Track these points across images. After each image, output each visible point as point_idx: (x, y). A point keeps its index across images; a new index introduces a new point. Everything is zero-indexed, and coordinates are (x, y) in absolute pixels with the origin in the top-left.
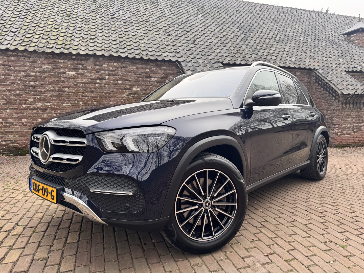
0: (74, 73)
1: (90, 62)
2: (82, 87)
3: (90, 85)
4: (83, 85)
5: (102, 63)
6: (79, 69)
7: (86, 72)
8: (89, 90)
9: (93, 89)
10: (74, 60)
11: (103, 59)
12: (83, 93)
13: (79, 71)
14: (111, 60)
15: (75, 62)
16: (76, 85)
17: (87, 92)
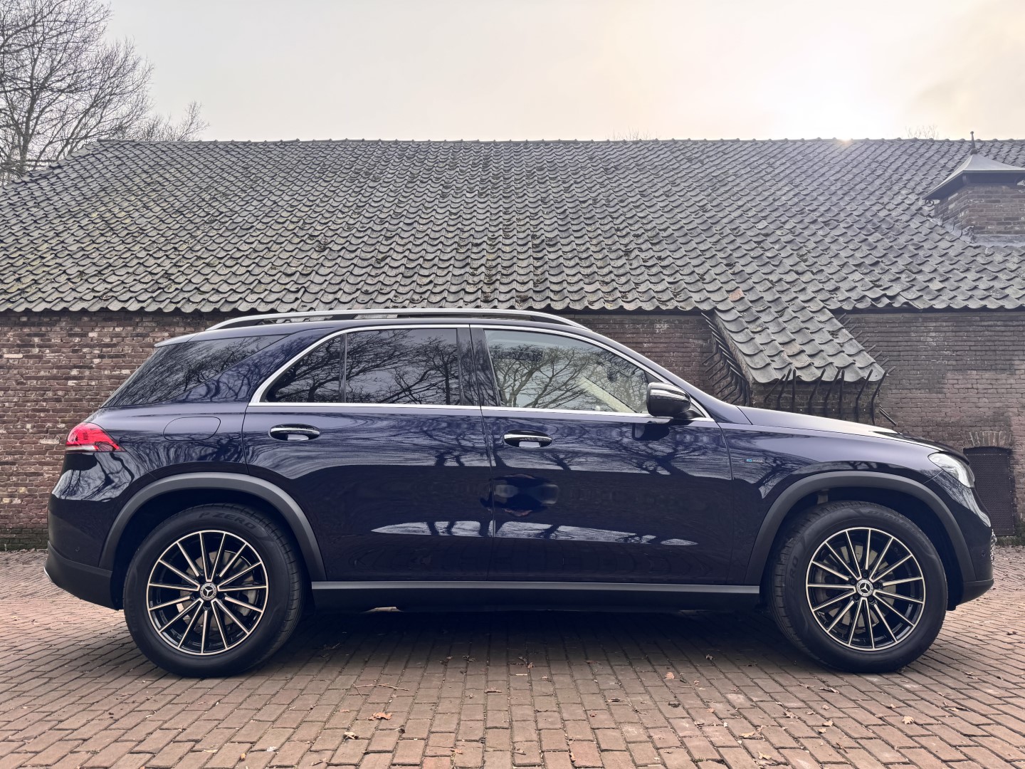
0: (20, 356)
1: (58, 329)
2: (35, 389)
3: (54, 383)
4: (39, 383)
5: (86, 329)
6: (33, 346)
7: (48, 351)
8: (50, 394)
9: (60, 393)
10: (24, 325)
11: (91, 320)
12: (37, 401)
13: (33, 350)
14: (111, 319)
15: (26, 330)
16: (22, 383)
17: (45, 400)
